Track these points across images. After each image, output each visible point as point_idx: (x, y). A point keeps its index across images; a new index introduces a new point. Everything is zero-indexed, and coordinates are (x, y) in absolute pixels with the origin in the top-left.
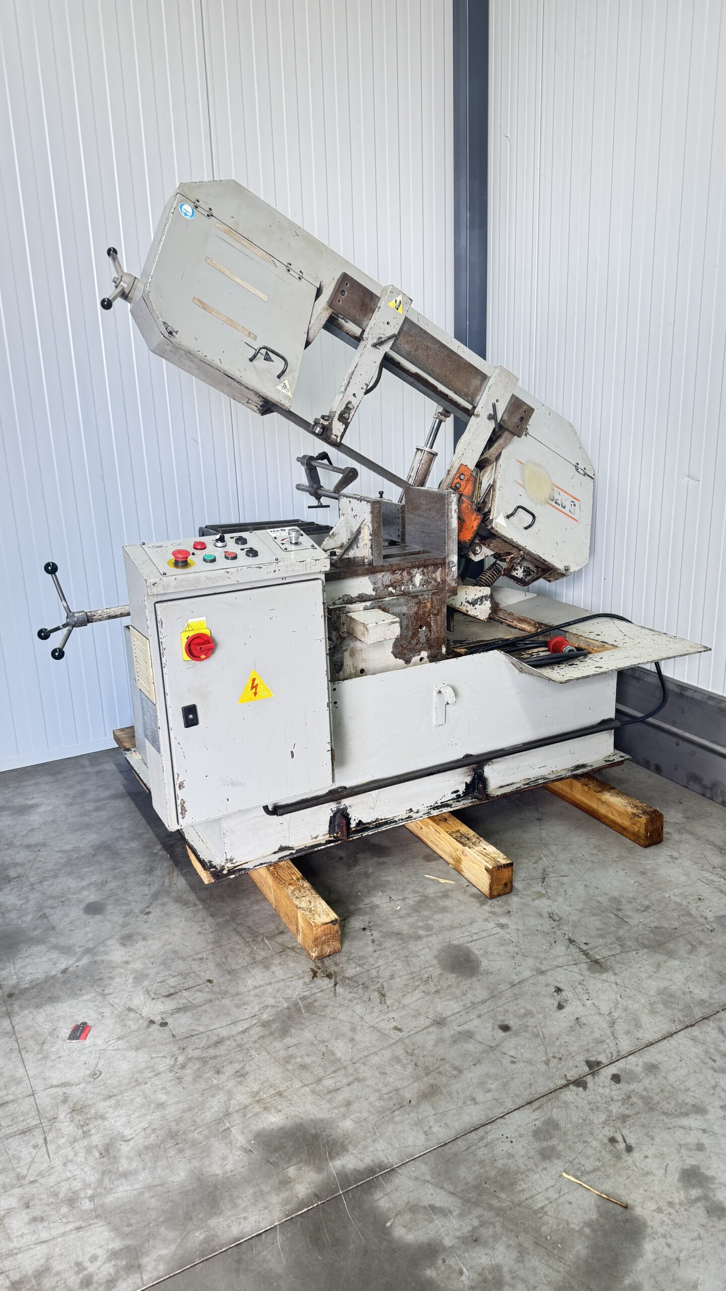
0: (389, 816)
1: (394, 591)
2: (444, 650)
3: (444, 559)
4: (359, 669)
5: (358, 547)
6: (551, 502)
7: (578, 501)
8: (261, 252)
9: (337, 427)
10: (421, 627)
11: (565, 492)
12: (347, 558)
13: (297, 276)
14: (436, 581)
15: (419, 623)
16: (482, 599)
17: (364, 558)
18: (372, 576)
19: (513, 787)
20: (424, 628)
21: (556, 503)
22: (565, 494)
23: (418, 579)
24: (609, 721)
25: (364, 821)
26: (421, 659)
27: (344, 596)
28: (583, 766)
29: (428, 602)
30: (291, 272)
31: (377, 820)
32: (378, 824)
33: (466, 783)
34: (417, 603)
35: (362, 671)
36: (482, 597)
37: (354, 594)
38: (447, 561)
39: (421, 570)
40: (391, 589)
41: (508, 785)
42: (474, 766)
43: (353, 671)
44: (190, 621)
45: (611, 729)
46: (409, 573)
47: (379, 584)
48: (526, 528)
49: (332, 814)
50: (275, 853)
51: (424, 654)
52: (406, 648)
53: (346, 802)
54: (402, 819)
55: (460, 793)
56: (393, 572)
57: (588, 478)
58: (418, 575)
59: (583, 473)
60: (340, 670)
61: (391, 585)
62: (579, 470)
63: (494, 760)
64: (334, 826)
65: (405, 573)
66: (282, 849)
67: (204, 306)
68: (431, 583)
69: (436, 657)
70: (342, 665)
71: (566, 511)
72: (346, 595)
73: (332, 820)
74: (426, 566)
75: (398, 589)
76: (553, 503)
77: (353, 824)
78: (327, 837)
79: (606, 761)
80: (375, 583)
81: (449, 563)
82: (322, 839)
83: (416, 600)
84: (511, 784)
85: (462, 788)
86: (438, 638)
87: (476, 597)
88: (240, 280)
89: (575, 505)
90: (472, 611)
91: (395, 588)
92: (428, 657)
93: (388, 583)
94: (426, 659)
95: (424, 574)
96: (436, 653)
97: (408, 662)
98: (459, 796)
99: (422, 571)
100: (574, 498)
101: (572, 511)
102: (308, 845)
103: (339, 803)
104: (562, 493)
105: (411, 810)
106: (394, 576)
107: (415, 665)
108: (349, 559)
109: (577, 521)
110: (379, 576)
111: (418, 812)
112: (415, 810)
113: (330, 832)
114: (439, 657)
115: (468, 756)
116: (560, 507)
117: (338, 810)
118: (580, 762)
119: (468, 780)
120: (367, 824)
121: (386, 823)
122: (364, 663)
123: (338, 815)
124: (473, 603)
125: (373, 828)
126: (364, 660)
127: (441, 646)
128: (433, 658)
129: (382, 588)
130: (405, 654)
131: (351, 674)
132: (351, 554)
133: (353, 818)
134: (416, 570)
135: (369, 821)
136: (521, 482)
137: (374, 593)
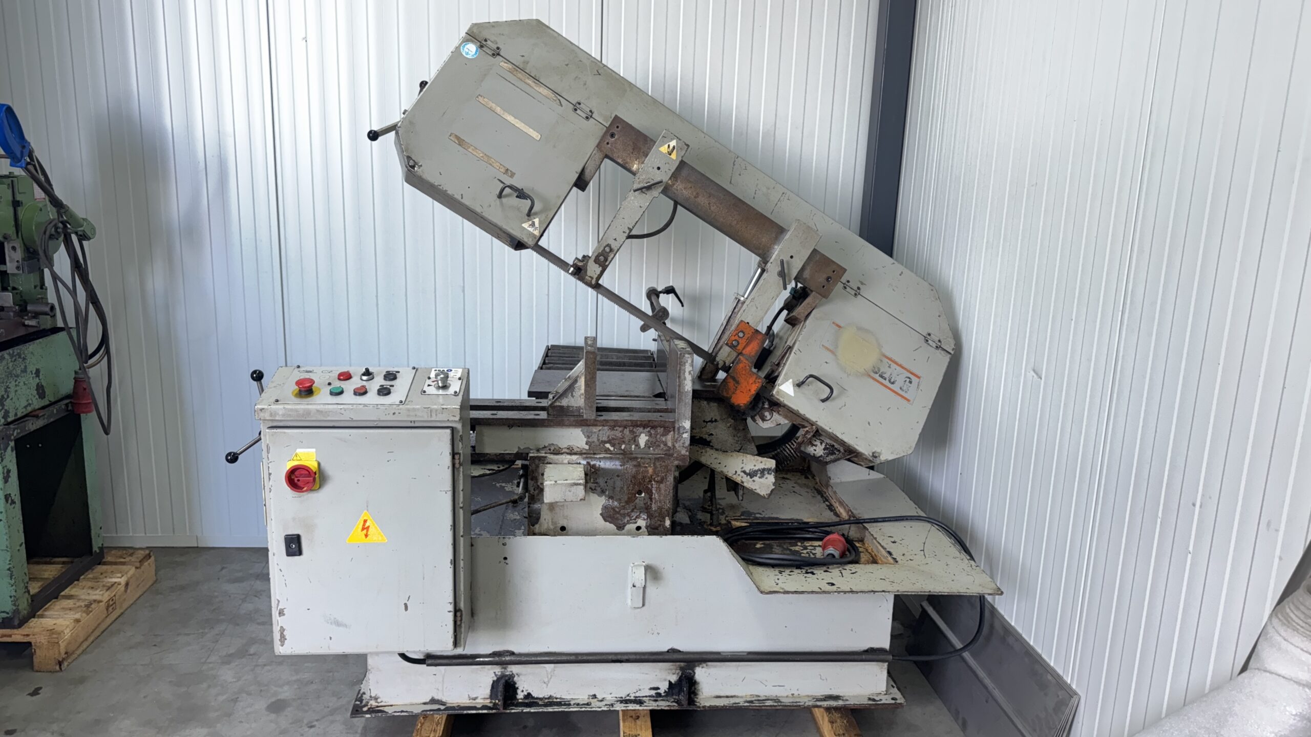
0: (566, 696)
1: (612, 449)
2: (668, 523)
3: (674, 423)
4: (560, 525)
5: (572, 396)
6: (873, 374)
7: (919, 377)
8: (545, 91)
9: (593, 269)
10: (640, 493)
11: (901, 366)
12: (560, 406)
13: (584, 116)
14: (666, 445)
15: (637, 488)
16: (763, 472)
17: (579, 408)
18: (585, 428)
19: (732, 701)
20: (643, 495)
21: (881, 376)
22: (898, 368)
23: (643, 439)
24: (881, 651)
25: (535, 695)
26: (638, 528)
27: (550, 445)
28: (837, 698)
29: (650, 466)
30: (578, 112)
31: (550, 697)
32: (550, 701)
33: (670, 683)
34: (635, 466)
35: (563, 529)
36: (764, 470)
37: (563, 444)
38: (677, 426)
39: (649, 429)
40: (608, 445)
41: (727, 697)
42: (682, 664)
43: (552, 527)
44: (299, 451)
45: (883, 661)
46: (631, 432)
47: (594, 438)
48: (823, 401)
49: (495, 679)
50: (425, 704)
51: (642, 523)
52: (618, 513)
53: (514, 669)
54: (578, 704)
55: (662, 691)
56: (612, 428)
57: (943, 352)
58: (643, 435)
59: (934, 345)
60: (537, 523)
61: (609, 442)
62: (930, 342)
63: (710, 663)
64: (497, 691)
65: (627, 432)
66: (433, 701)
67: (461, 142)
68: (659, 446)
69: (656, 528)
70: (538, 519)
71: (895, 387)
72: (553, 444)
73: (494, 685)
74: (653, 427)
75: (617, 446)
76: (877, 376)
77: (520, 696)
78: (487, 702)
79: (870, 699)
80: (588, 437)
81: (679, 429)
82: (480, 702)
83: (635, 463)
84: (732, 697)
85: (664, 687)
86: (660, 508)
87: (756, 468)
88: (513, 118)
89: (910, 382)
90: (748, 483)
91: (613, 445)
92: (647, 527)
93: (605, 439)
94: (644, 529)
95: (650, 435)
96: (657, 525)
97: (620, 527)
98: (659, 695)
99: (649, 432)
100: (912, 373)
101: (904, 388)
102: (462, 705)
103: (505, 668)
104: (894, 366)
105: (594, 696)
106: (613, 432)
107: (629, 534)
108: (562, 407)
109: (908, 400)
110: (595, 429)
111: (601, 701)
112: (600, 697)
113: (491, 697)
114: (661, 529)
115: (673, 651)
116: (887, 383)
117: (503, 676)
118: (835, 692)
119: (674, 678)
120: (537, 698)
121: (559, 704)
122: (566, 521)
123: (503, 681)
124: (752, 474)
125: (541, 706)
126: (566, 517)
127: (664, 518)
128: (654, 530)
129: (598, 443)
130: (617, 519)
131: (548, 529)
132: (564, 402)
133: (521, 688)
134: (641, 429)
135: (541, 696)
136: (831, 348)
137: (587, 447)
